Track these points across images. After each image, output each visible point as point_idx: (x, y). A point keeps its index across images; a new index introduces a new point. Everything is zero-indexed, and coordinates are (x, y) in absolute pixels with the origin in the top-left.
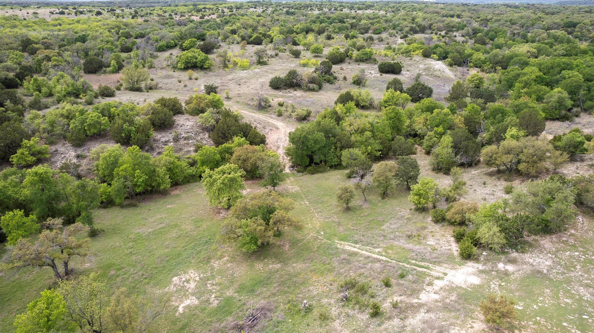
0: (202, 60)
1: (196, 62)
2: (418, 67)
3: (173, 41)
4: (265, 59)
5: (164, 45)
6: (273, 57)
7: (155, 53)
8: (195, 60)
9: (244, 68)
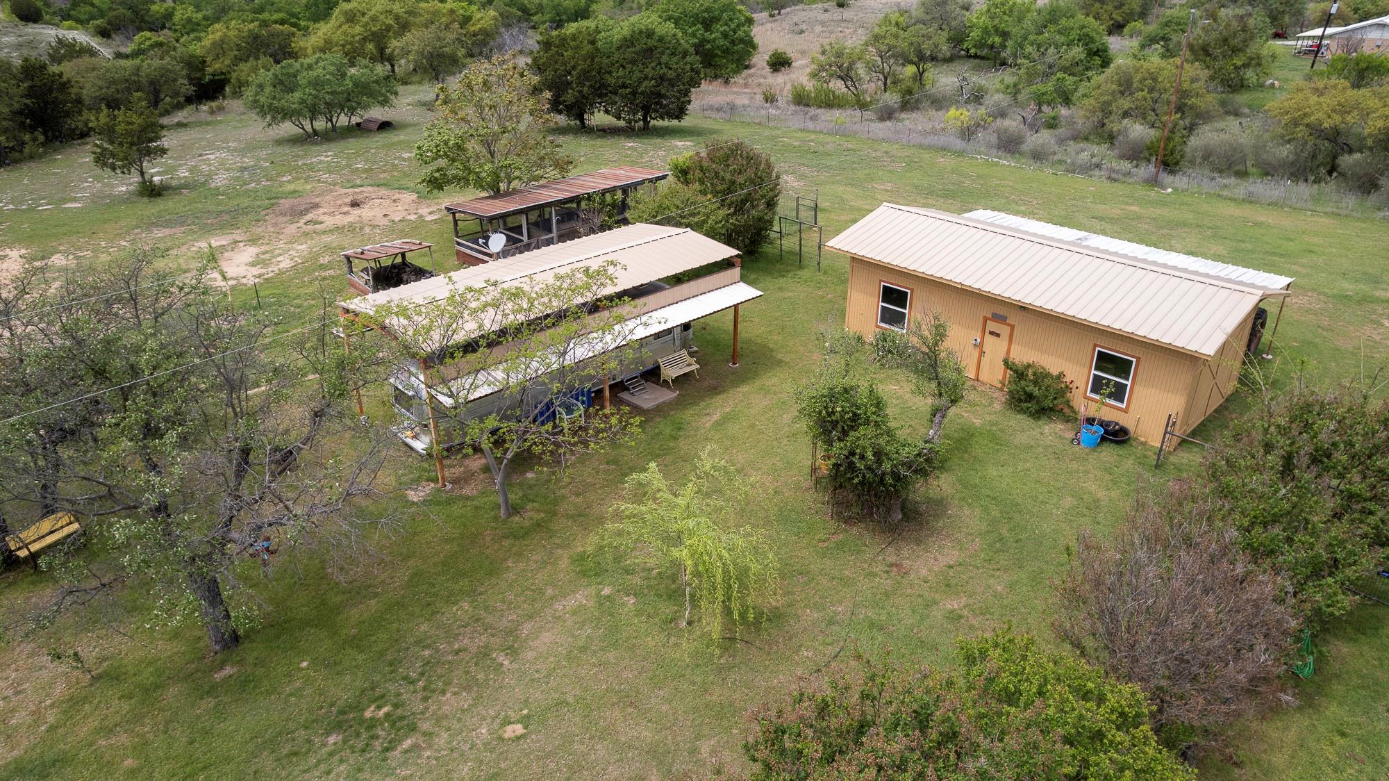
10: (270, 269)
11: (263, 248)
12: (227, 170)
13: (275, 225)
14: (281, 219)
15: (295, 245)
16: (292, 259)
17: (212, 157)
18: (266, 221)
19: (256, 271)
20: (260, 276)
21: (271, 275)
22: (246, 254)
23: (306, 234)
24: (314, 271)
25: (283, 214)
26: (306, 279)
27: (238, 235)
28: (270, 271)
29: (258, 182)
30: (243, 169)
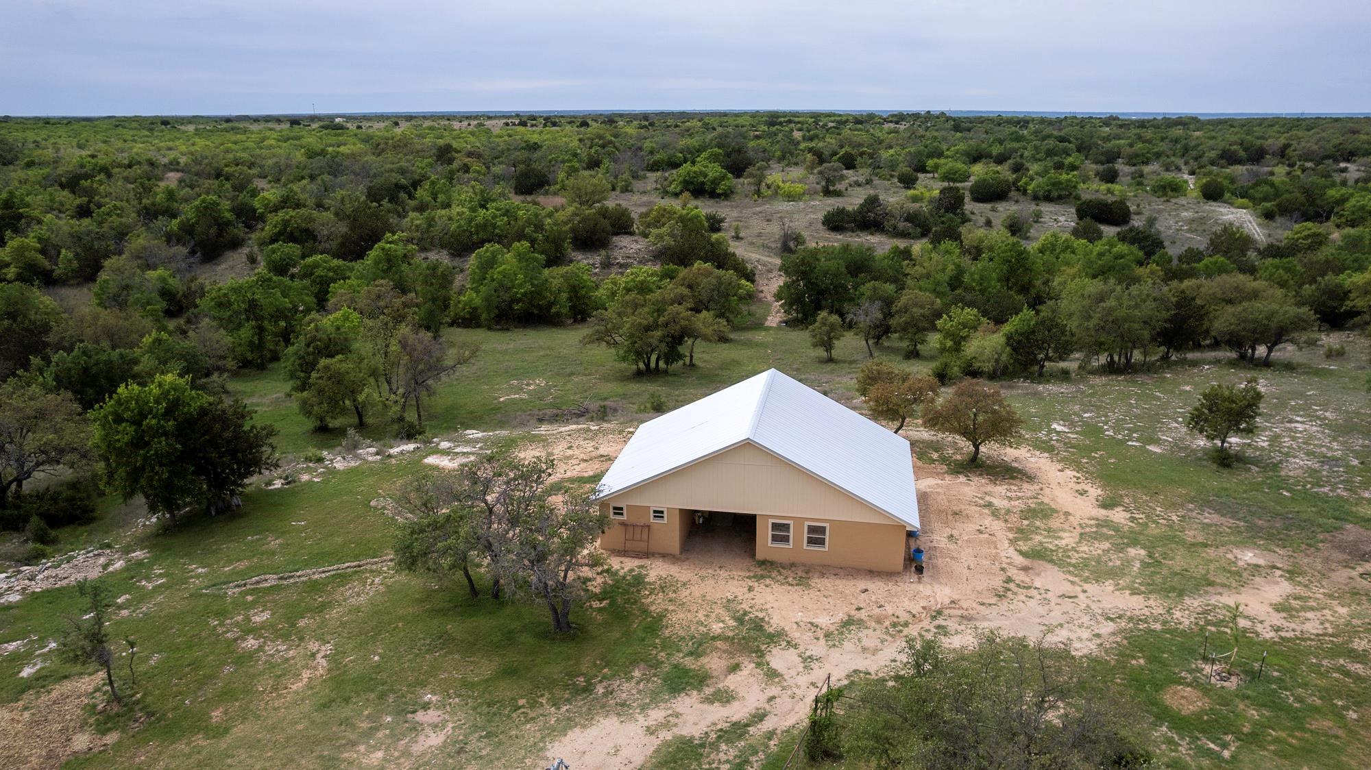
0: (715, 179)
1: (703, 183)
2: (1177, 215)
3: (681, 155)
4: (840, 186)
5: (663, 161)
6: (859, 185)
7: (641, 173)
8: (702, 179)
9: (790, 197)
10: (1293, 626)
11: (1299, 590)
12: (1308, 454)
13: (1327, 560)
14: (1337, 555)
15: (1335, 602)
16: (1322, 624)
17: (1300, 427)
18: (1318, 549)
19: (1277, 619)
20: (1278, 629)
21: (1290, 634)
22: (1277, 588)
23: (1355, 593)
24: (1340, 655)
25: (1340, 547)
26: (1325, 662)
27: (1280, 557)
28: (1292, 628)
29: (1334, 487)
30: (1325, 460)
